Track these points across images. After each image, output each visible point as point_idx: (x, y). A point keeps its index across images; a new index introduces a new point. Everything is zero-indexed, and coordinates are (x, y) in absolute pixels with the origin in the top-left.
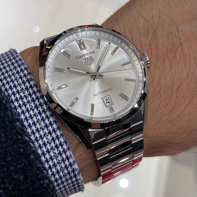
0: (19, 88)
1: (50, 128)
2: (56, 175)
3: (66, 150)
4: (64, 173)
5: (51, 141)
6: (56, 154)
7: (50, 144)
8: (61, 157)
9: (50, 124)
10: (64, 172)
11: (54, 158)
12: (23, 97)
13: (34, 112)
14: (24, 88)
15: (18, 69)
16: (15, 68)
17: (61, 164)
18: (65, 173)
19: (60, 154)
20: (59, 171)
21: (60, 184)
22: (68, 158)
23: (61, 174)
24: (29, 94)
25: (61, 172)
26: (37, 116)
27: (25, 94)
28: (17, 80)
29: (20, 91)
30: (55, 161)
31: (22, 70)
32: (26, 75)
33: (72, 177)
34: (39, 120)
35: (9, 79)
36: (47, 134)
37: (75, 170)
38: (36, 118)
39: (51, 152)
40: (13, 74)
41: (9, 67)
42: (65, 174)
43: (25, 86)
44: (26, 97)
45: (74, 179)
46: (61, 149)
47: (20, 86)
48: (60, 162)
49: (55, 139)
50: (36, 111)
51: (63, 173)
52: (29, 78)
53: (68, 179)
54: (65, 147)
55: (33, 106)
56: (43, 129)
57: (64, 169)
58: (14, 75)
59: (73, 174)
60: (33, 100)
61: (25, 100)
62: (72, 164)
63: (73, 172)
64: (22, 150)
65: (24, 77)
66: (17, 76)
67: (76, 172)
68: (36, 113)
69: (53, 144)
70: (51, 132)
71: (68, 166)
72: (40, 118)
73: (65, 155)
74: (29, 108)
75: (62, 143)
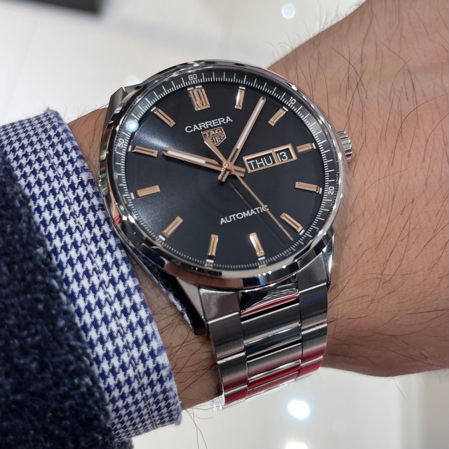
0: (56, 184)
1: (114, 272)
2: (118, 373)
3: (144, 321)
4: (136, 371)
5: (114, 299)
6: (122, 328)
7: (111, 304)
8: (133, 335)
9: (116, 262)
10: (136, 368)
11: (117, 335)
12: (62, 204)
13: (83, 236)
14: (67, 184)
15: (60, 148)
16: (53, 146)
17: (131, 350)
18: (140, 371)
19: (131, 328)
20: (127, 365)
21: (127, 395)
22: (147, 339)
23: (131, 372)
24: (75, 199)
25: (131, 368)
26: (89, 244)
27: (67, 198)
28: (53, 169)
29: (57, 191)
30: (119, 341)
31: (66, 151)
32: (75, 160)
33: (155, 382)
34: (92, 253)
35: (37, 166)
36: (107, 284)
37: (161, 366)
38: (86, 249)
39: (111, 322)
40: (47, 157)
41: (41, 144)
42: (139, 373)
43: (68, 180)
44: (70, 204)
45: (158, 388)
46: (133, 318)
47: (58, 180)
48: (131, 345)
49: (122, 294)
50: (87, 233)
51: (134, 370)
52: (78, 166)
53: (145, 386)
54: (143, 314)
55: (81, 223)
56: (98, 273)
57: (138, 361)
58: (48, 159)
59: (158, 375)
60: (83, 212)
61: (66, 209)
62: (156, 352)
63: (157, 371)
64: (40, 307)
65: (69, 163)
66: (55, 160)
67: (164, 373)
68: (87, 239)
69: (117, 306)
70: (116, 280)
71: (146, 356)
72: (94, 250)
73: (142, 331)
74: (73, 225)
75: (138, 306)
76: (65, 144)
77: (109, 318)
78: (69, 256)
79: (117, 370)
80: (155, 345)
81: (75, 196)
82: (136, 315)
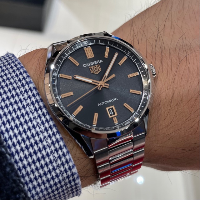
0: (18, 91)
1: (50, 132)
2: (55, 178)
3: (65, 154)
4: (63, 177)
5: (51, 145)
6: (56, 158)
7: (50, 147)
8: (61, 161)
9: (50, 127)
10: (63, 175)
11: (53, 161)
12: (22, 100)
13: (34, 115)
14: (23, 90)
15: (17, 72)
17: (60, 167)
18: (65, 177)
19: (60, 157)
20: (59, 175)
21: (59, 188)
22: (67, 162)
23: (60, 178)
25: (61, 176)
26: (37, 119)
28: (16, 83)
29: (19, 94)
30: (55, 164)
31: (21, 73)
32: (26, 78)
33: (71, 181)
35: (7, 82)
36: (47, 138)
37: (74, 174)
38: (36, 121)
39: (50, 155)
43: (24, 88)
44: (26, 100)
45: (73, 183)
46: (60, 153)
47: (19, 88)
48: (60, 165)
49: (55, 142)
50: (35, 113)
52: (28, 81)
53: (67, 183)
54: (65, 150)
55: (32, 109)
56: (43, 132)
57: (64, 172)
58: (13, 78)
59: (73, 178)
60: (33, 103)
61: (24, 103)
62: (71, 167)
63: (72, 176)
65: (23, 80)
66: (16, 79)
67: (75, 176)
68: (36, 117)
69: (53, 148)
70: (51, 135)
71: (67, 170)
72: (40, 122)
73: (65, 158)
74: (29, 110)
75: (62, 147)
76: (20, 70)
77: (49, 154)
78: (28, 126)
79: (54, 177)
80: (71, 164)
81: (28, 96)
82: (62, 151)
